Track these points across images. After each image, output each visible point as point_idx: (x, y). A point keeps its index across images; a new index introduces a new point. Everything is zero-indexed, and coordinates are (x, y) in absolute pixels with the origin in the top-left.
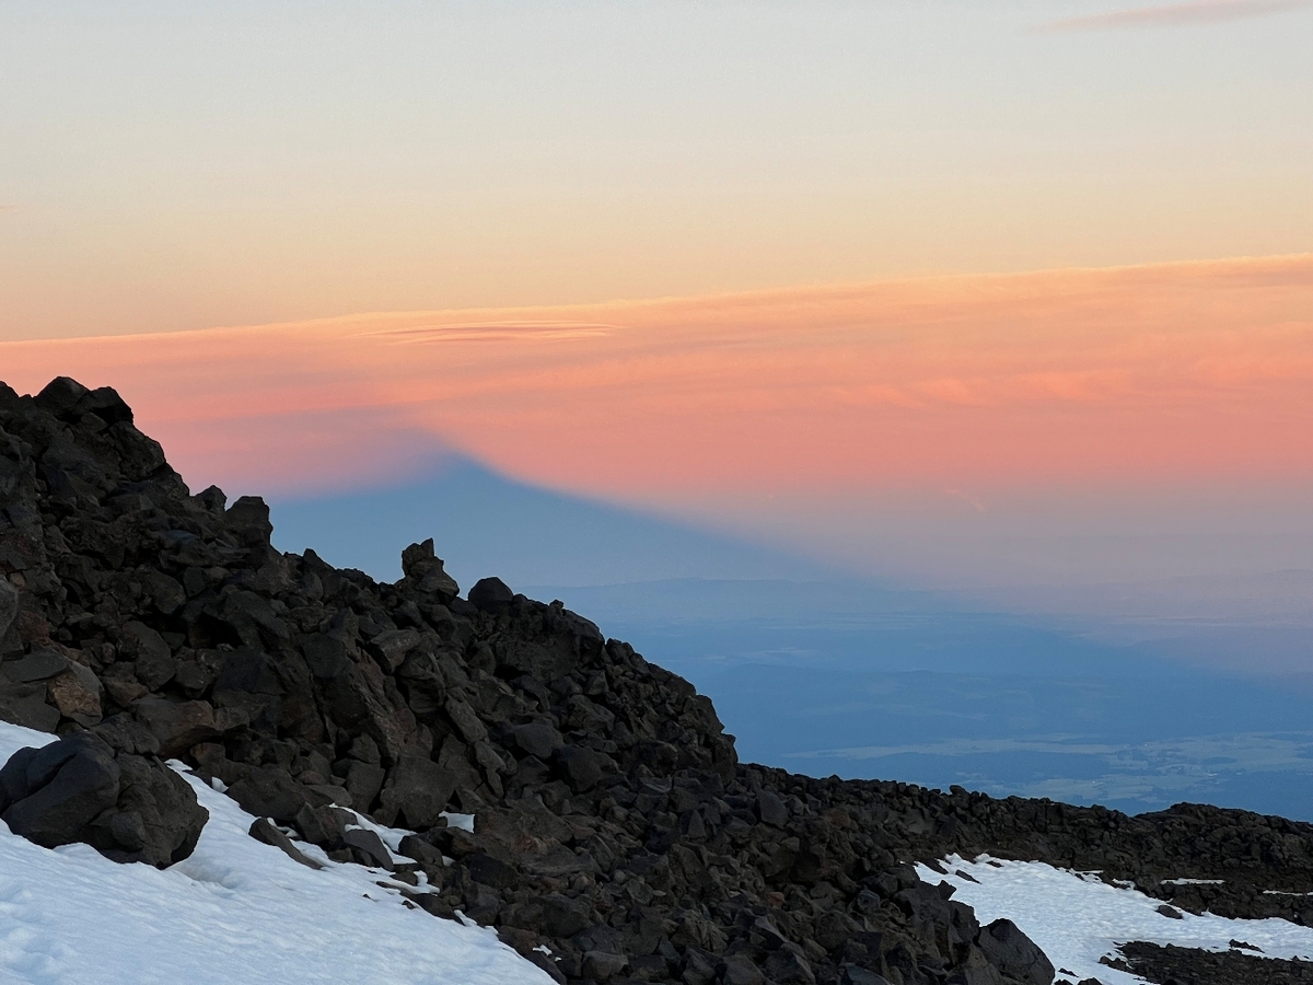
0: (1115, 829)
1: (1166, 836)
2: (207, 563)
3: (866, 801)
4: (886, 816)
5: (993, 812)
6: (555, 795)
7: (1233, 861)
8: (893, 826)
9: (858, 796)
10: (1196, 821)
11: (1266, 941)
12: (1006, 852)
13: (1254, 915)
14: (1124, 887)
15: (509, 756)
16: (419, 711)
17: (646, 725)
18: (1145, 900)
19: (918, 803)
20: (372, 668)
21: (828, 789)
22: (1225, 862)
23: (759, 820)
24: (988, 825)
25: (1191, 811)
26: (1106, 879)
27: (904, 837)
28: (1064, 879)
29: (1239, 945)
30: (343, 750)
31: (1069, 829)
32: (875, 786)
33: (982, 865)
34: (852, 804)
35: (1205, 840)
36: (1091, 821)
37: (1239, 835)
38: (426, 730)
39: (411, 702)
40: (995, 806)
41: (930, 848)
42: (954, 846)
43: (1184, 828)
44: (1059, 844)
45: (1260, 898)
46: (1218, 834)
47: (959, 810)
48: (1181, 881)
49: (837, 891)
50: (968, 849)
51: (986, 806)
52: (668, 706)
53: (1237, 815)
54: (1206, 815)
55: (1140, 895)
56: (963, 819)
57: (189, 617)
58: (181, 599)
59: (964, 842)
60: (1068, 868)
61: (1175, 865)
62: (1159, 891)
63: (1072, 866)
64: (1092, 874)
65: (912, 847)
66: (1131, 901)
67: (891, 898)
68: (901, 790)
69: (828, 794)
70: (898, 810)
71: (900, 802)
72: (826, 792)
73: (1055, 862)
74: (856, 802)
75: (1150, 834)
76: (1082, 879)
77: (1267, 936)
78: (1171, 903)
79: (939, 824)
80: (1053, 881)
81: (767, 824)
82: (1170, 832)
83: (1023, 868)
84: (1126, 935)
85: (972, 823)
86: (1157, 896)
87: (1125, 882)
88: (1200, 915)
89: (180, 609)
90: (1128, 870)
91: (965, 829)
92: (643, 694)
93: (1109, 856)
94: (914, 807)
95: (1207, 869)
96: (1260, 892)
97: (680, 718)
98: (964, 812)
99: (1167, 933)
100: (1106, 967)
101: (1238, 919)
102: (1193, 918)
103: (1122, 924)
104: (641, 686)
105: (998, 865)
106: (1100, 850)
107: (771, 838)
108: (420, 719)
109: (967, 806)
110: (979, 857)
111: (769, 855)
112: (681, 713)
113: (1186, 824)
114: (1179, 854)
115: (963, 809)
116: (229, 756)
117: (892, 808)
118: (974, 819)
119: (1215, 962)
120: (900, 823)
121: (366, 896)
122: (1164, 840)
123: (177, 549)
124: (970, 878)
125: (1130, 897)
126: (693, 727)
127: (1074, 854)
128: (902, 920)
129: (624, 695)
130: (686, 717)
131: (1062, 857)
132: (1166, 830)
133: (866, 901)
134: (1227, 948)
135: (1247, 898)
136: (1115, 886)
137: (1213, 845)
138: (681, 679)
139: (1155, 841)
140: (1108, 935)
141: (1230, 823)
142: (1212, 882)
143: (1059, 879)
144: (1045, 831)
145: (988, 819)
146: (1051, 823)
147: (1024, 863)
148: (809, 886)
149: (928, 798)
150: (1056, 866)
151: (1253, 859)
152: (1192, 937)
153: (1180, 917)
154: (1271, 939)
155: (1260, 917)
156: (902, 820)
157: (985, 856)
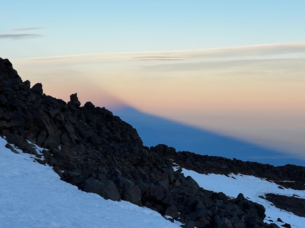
0: (271, 169)
1: (283, 171)
2: (13, 94)
3: (213, 161)
4: (217, 164)
5: (242, 164)
6: (88, 145)
7: (298, 177)
8: (218, 166)
9: (211, 159)
10: (290, 168)
11: (302, 195)
12: (245, 173)
13: (301, 189)
14: (271, 182)
15: (79, 137)
16: (58, 126)
17: (118, 133)
18: (276, 185)
19: (225, 162)
20: (47, 117)
21: (204, 157)
22: (296, 177)
23: (133, 153)
24: (241, 167)
25: (290, 166)
26: (268, 180)
27: (221, 169)
28: (258, 180)
29: (295, 195)
30: (39, 133)
31: (260, 169)
32: (215, 157)
33: (238, 176)
34: (209, 161)
35: (292, 173)
36: (266, 167)
37: (300, 172)
38: (60, 130)
39: (57, 125)
40: (243, 163)
41: (227, 172)
42: (232, 171)
43: (287, 169)
44: (257, 172)
45: (303, 186)
46: (295, 171)
47: (234, 163)
48: (285, 181)
49: (149, 168)
50: (236, 172)
51: (241, 163)
52: (124, 130)
53: (300, 167)
54: (293, 167)
55: (275, 184)
56: (235, 165)
57: (8, 105)
58: (6, 101)
59: (235, 170)
60: (259, 177)
61: (284, 178)
62: (279, 183)
63: (260, 177)
64: (264, 179)
65: (222, 171)
66: (272, 185)
67: (160, 170)
68: (221, 158)
69: (204, 159)
70: (220, 163)
71: (221, 161)
72: (203, 158)
73: (256, 176)
74: (210, 161)
75: (279, 170)
76: (262, 180)
77: (303, 194)
78: (282, 186)
79: (229, 166)
80: (254, 180)
81: (134, 153)
82: (284, 170)
83: (248, 177)
84: (269, 192)
85: (237, 167)
86: (279, 184)
87: (272, 181)
88: (288, 189)
89: (6, 103)
90: (273, 178)
91: (235, 168)
92: (119, 127)
93: (269, 175)
94: (224, 162)
95: (292, 179)
96: (303, 184)
97: (126, 132)
98: (235, 164)
99: (278, 192)
100: (259, 198)
101: (297, 190)
102: (286, 189)
103: (269, 189)
104: (118, 125)
105: (242, 176)
106: (267, 174)
107: (135, 156)
108: (58, 128)
109: (236, 163)
110: (238, 174)
111: (133, 160)
112: (127, 131)
113: (288, 169)
114: (285, 175)
115: (235, 163)
116: (10, 132)
117: (219, 162)
118: (238, 166)
119: (286, 199)
120: (220, 166)
121: (25, 159)
122: (282, 172)
123: (7, 91)
124: (235, 178)
125: (272, 184)
126: (129, 134)
127: (261, 174)
128: (161, 174)
129: (114, 127)
130: (128, 132)
131: (258, 175)
132: (283, 170)
133: (154, 170)
134: (292, 196)
135: (300, 185)
136: (269, 181)
137: (294, 173)
138: (130, 125)
139: (280, 172)
140: (264, 192)
141: (298, 169)
142: (292, 182)
143: (256, 179)
144: (254, 169)
145: (241, 166)
146: (256, 167)
147: (248, 176)
148: (143, 166)
149: (227, 160)
150: (256, 177)
151: (302, 177)
152: (284, 193)
153: (283, 189)
154: (304, 194)
155: (302, 190)
156: (221, 165)
157: (240, 174)
